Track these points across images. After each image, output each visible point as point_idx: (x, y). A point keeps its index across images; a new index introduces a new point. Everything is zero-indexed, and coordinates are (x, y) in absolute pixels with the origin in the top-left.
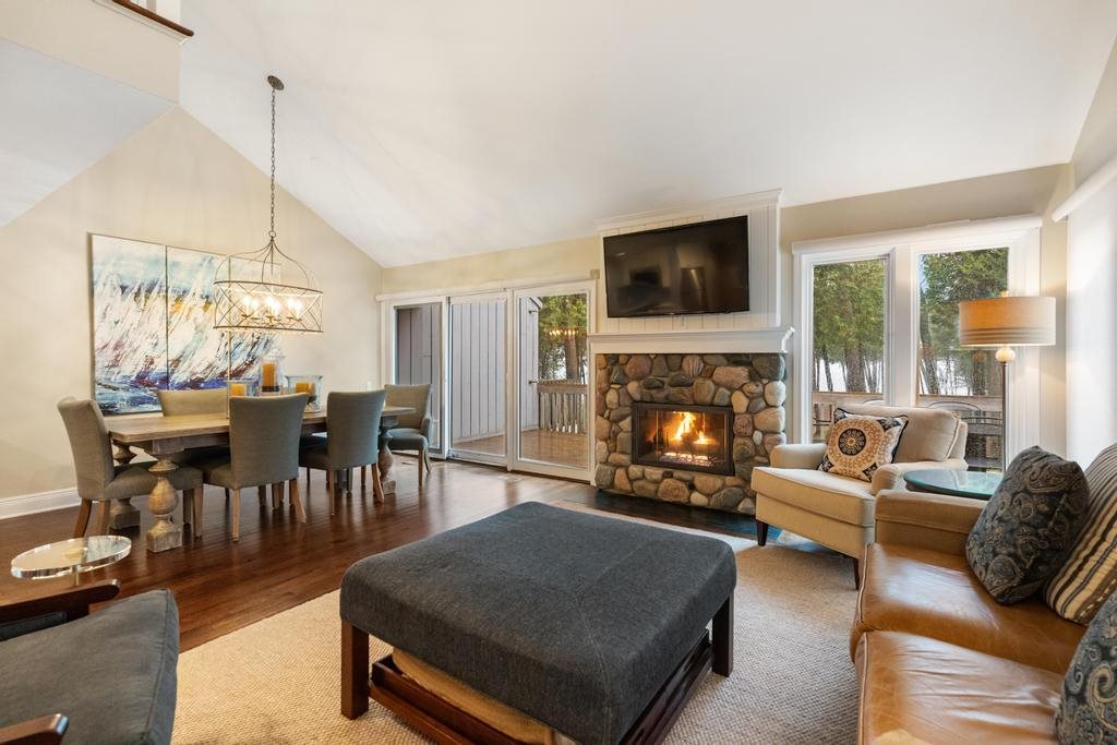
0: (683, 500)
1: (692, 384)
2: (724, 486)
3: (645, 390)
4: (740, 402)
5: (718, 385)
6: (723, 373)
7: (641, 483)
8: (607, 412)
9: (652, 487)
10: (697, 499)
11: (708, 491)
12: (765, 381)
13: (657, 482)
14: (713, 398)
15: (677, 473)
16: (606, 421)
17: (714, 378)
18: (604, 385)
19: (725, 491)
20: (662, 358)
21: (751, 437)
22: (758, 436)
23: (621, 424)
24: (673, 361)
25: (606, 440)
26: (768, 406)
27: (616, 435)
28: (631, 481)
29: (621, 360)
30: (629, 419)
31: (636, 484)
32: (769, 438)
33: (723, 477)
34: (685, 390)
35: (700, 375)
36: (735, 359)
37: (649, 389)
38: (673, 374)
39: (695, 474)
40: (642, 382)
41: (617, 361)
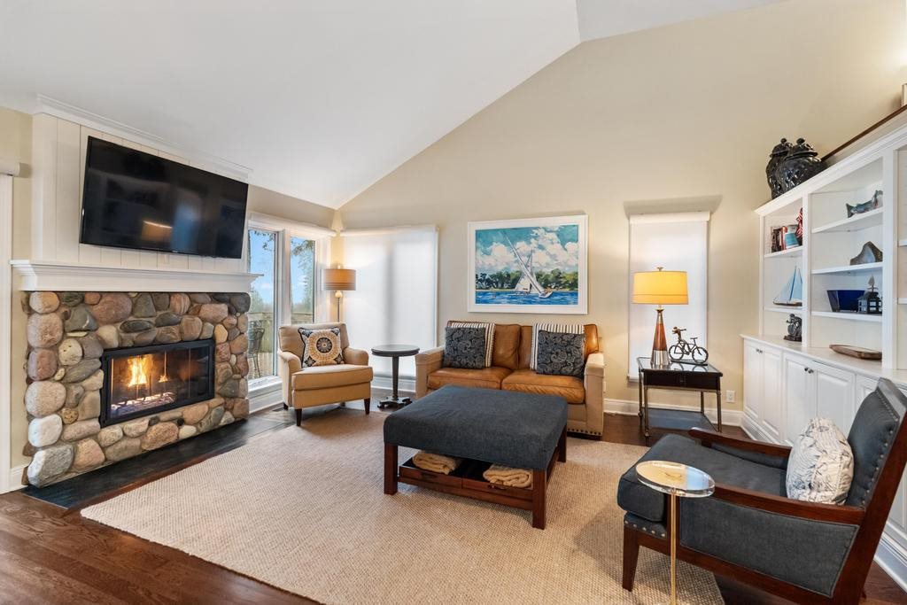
0: (172, 440)
1: (180, 322)
2: (210, 409)
3: (123, 335)
4: (221, 334)
5: (204, 320)
6: (210, 310)
7: (123, 444)
8: (61, 372)
9: (137, 443)
10: (187, 431)
11: (198, 419)
12: (238, 314)
13: (141, 435)
14: (201, 333)
15: (164, 416)
16: (59, 385)
17: (203, 314)
18: (59, 334)
19: (213, 412)
20: (149, 297)
21: (228, 361)
22: (234, 359)
23: (86, 383)
24: (160, 299)
25: (58, 411)
26: (241, 333)
27: (79, 398)
28: (103, 449)
29: (89, 299)
30: (101, 374)
31: (109, 450)
32: (241, 358)
33: (207, 402)
34: (175, 329)
35: (187, 313)
36: (217, 298)
37: (128, 332)
38: (159, 313)
39: (181, 409)
40: (119, 325)
41: (83, 301)
